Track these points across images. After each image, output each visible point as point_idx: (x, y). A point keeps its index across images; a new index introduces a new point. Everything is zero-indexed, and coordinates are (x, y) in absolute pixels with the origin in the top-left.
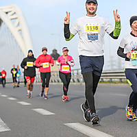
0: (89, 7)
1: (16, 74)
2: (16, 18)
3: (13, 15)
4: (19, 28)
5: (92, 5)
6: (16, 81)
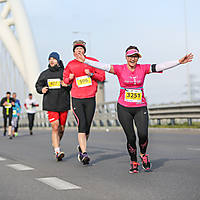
2: (5, 2)
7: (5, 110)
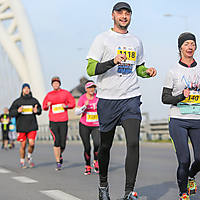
0: (119, 16)
1: (8, 126)
2: (11, 18)
3: (5, 11)
5: (124, 14)
6: (8, 139)
7: (3, 125)
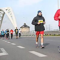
2: (10, 12)
4: (11, 15)
